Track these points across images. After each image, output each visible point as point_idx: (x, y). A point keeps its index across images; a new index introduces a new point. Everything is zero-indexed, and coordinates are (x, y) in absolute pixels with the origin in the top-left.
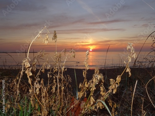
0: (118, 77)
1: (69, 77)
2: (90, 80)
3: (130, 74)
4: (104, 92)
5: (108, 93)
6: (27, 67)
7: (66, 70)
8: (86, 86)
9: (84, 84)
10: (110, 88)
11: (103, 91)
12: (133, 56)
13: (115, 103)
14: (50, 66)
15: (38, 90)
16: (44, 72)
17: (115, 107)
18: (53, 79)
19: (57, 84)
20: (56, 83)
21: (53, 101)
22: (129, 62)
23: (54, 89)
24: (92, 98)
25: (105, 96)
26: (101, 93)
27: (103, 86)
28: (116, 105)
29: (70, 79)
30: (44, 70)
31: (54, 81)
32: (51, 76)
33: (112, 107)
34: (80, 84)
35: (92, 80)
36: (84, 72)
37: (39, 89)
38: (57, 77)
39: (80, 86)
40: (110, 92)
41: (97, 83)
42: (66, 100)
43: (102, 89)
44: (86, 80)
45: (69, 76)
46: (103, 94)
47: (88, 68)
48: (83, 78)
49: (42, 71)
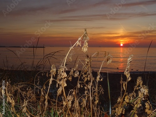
1: (100, 88)
2: (131, 93)
4: (149, 110)
6: (64, 77)
7: (102, 80)
8: (127, 100)
9: (124, 98)
11: (149, 108)
14: (78, 73)
15: (70, 102)
16: (71, 80)
18: (85, 90)
19: (89, 96)
20: (87, 95)
23: (85, 102)
24: (137, 116)
25: (152, 115)
26: (147, 111)
27: (149, 103)
29: (102, 90)
30: (71, 78)
31: (86, 92)
32: (82, 86)
34: (119, 98)
35: (132, 94)
36: (124, 84)
37: (72, 102)
38: (89, 87)
39: (118, 101)
41: (144, 99)
44: (127, 93)
45: (101, 86)
46: (149, 112)
47: (129, 79)
48: (124, 91)
49: (69, 79)
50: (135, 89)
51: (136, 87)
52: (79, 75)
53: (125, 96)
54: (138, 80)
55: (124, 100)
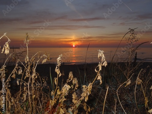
0: (89, 85)
1: (43, 81)
3: (101, 82)
5: (80, 101)
8: (59, 93)
9: (56, 91)
10: (82, 95)
11: (75, 98)
12: (103, 64)
13: (89, 107)
14: (21, 71)
16: (15, 78)
17: (89, 111)
19: (28, 92)
20: (27, 90)
21: (25, 108)
22: (100, 70)
23: (25, 96)
24: (62, 110)
25: (77, 104)
26: (74, 101)
27: (75, 94)
28: (90, 108)
29: (45, 83)
30: (15, 76)
31: (25, 88)
33: (86, 110)
34: (52, 92)
38: (27, 84)
39: (51, 94)
40: (82, 99)
42: (41, 105)
43: (74, 96)
44: (58, 87)
45: (44, 79)
47: (60, 75)
48: (55, 85)
49: (12, 76)
50: (67, 82)
51: (68, 80)
52: (23, 72)
53: (58, 89)
54: (70, 74)
55: (56, 93)
